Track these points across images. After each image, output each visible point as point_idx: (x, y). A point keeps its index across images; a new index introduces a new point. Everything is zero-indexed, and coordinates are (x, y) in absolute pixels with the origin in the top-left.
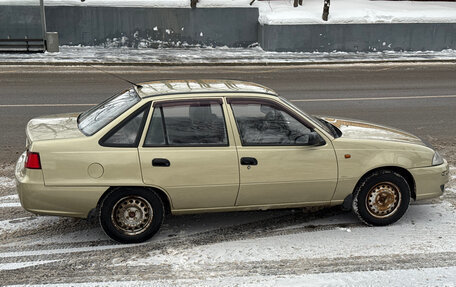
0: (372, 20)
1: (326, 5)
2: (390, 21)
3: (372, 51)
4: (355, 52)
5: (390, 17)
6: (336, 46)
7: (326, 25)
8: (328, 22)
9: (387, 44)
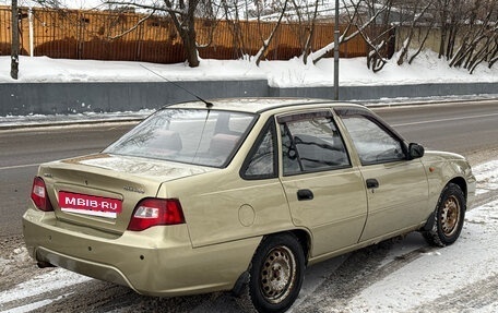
0: (67, 79)
1: (13, 61)
2: (85, 80)
3: (72, 113)
4: (54, 114)
5: (85, 76)
6: (32, 108)
7: (17, 84)
8: (19, 81)
9: (86, 106)
